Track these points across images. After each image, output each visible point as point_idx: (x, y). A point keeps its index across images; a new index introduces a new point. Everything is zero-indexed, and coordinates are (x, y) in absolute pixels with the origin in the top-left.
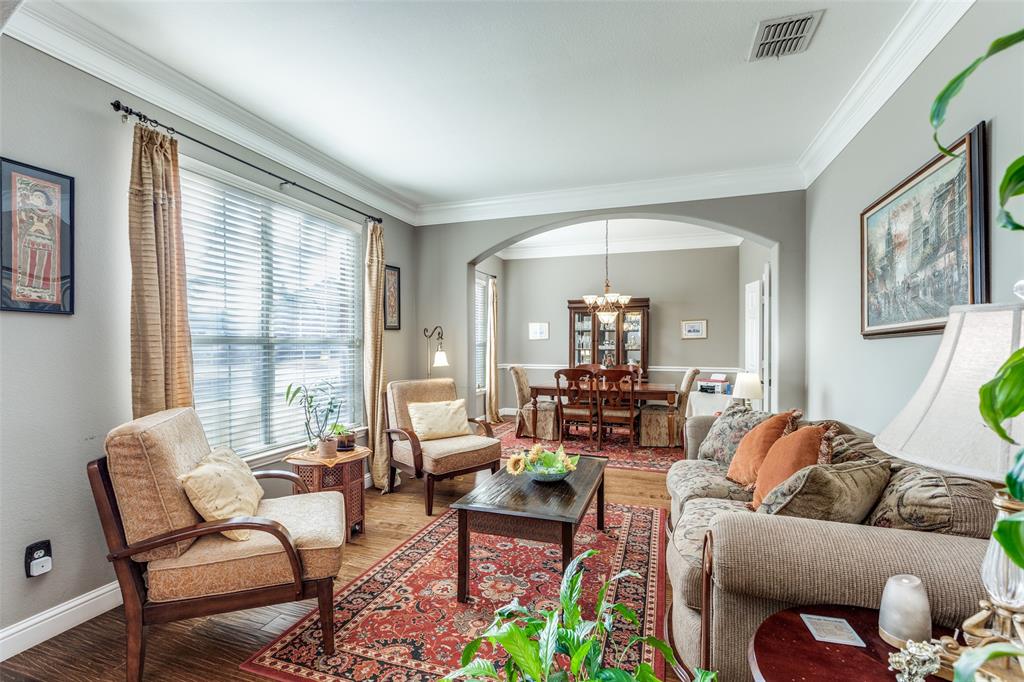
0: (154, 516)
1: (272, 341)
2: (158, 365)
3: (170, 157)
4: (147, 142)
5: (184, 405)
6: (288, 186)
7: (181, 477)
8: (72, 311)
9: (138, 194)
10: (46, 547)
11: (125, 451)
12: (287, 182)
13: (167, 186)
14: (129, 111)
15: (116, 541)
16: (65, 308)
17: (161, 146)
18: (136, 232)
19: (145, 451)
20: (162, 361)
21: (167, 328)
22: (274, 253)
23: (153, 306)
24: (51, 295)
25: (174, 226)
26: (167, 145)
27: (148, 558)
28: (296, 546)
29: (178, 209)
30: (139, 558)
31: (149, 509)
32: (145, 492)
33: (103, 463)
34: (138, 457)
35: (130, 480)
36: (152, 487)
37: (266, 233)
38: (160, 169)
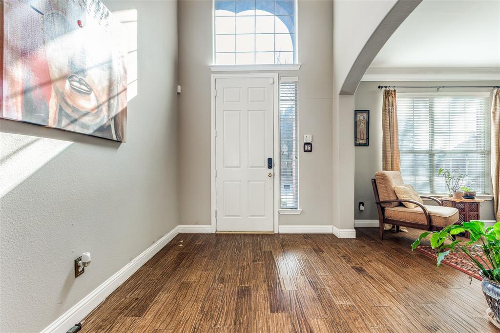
0: (386, 195)
1: (434, 152)
2: (389, 159)
3: (393, 96)
4: (387, 94)
5: (397, 170)
6: (441, 89)
7: (393, 186)
8: (368, 145)
9: (384, 110)
10: (362, 203)
11: (379, 177)
12: (440, 87)
13: (393, 105)
14: (382, 87)
15: (377, 199)
16: (367, 144)
17: (391, 93)
18: (384, 120)
19: (384, 178)
20: (391, 158)
21: (392, 148)
22: (435, 117)
23: (388, 141)
24: (364, 142)
25: (395, 116)
26: (393, 92)
27: (385, 206)
28: (429, 213)
29: (396, 110)
30: (383, 205)
31: (385, 193)
32: (384, 188)
33: (375, 180)
34: (382, 179)
35: (381, 185)
36: (386, 187)
37: (431, 110)
38: (390, 101)
